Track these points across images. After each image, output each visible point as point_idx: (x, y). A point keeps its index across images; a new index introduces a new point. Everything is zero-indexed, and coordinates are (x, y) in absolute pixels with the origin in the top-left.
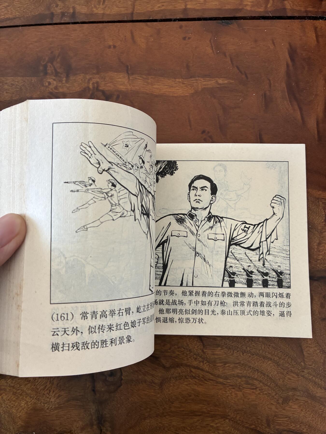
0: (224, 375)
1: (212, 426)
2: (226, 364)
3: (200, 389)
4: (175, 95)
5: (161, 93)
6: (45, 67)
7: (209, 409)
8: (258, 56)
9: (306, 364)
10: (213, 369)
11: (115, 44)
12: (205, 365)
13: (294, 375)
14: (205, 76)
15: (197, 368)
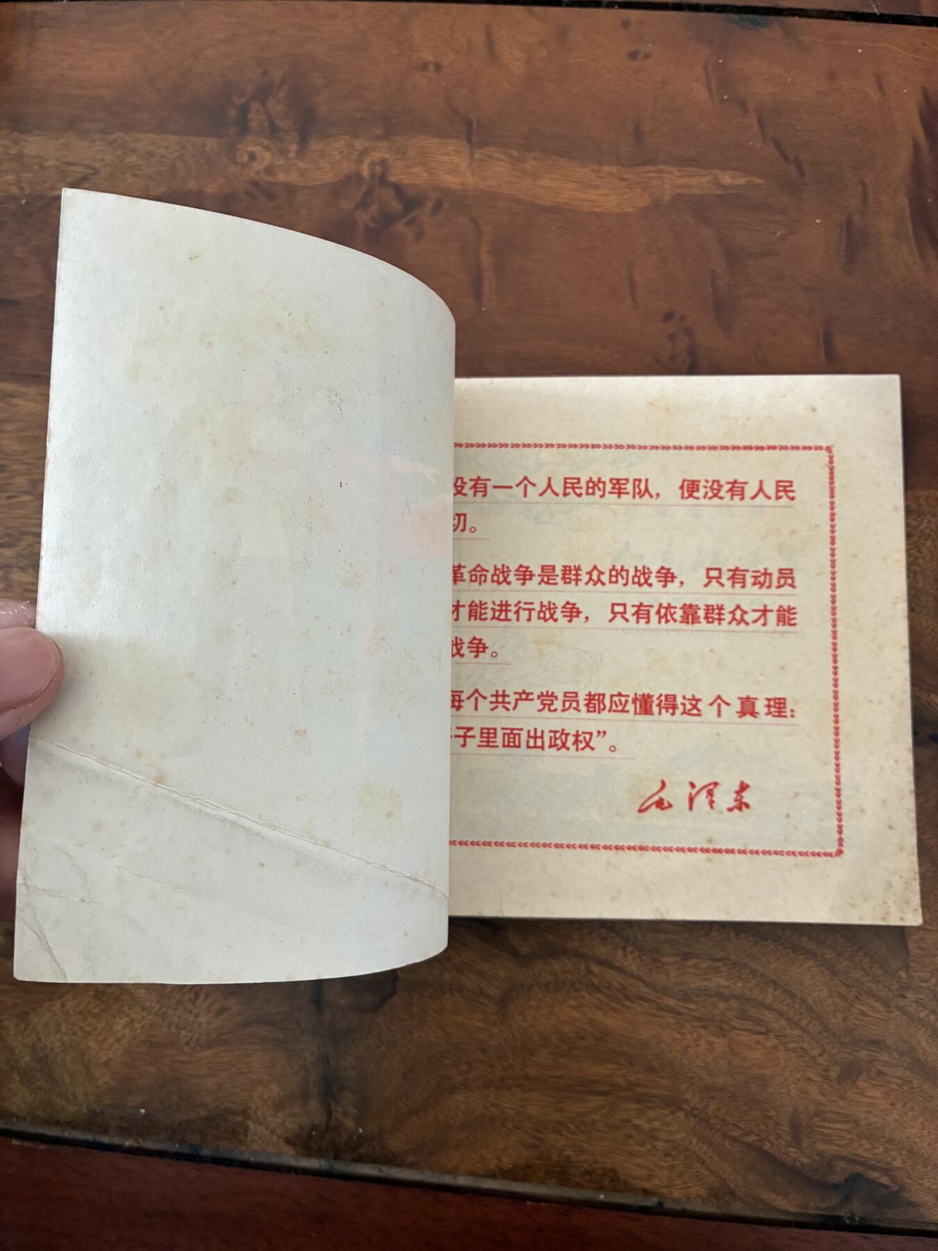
0: (680, 988)
1: (637, 1127)
2: (686, 959)
3: (610, 1021)
4: (598, 210)
5: (559, 202)
6: (244, 110)
7: (632, 1079)
8: (835, 118)
9: (912, 977)
10: (650, 970)
11: (439, 60)
12: (630, 957)
13: (875, 1004)
14: (684, 162)
15: (606, 963)
